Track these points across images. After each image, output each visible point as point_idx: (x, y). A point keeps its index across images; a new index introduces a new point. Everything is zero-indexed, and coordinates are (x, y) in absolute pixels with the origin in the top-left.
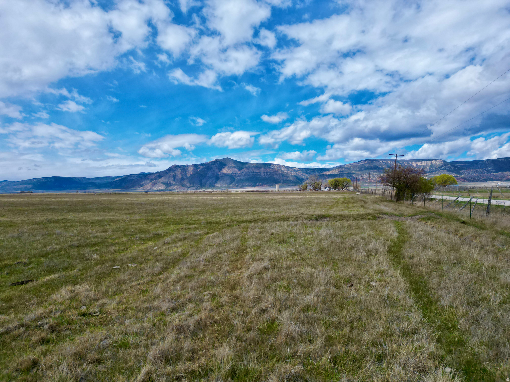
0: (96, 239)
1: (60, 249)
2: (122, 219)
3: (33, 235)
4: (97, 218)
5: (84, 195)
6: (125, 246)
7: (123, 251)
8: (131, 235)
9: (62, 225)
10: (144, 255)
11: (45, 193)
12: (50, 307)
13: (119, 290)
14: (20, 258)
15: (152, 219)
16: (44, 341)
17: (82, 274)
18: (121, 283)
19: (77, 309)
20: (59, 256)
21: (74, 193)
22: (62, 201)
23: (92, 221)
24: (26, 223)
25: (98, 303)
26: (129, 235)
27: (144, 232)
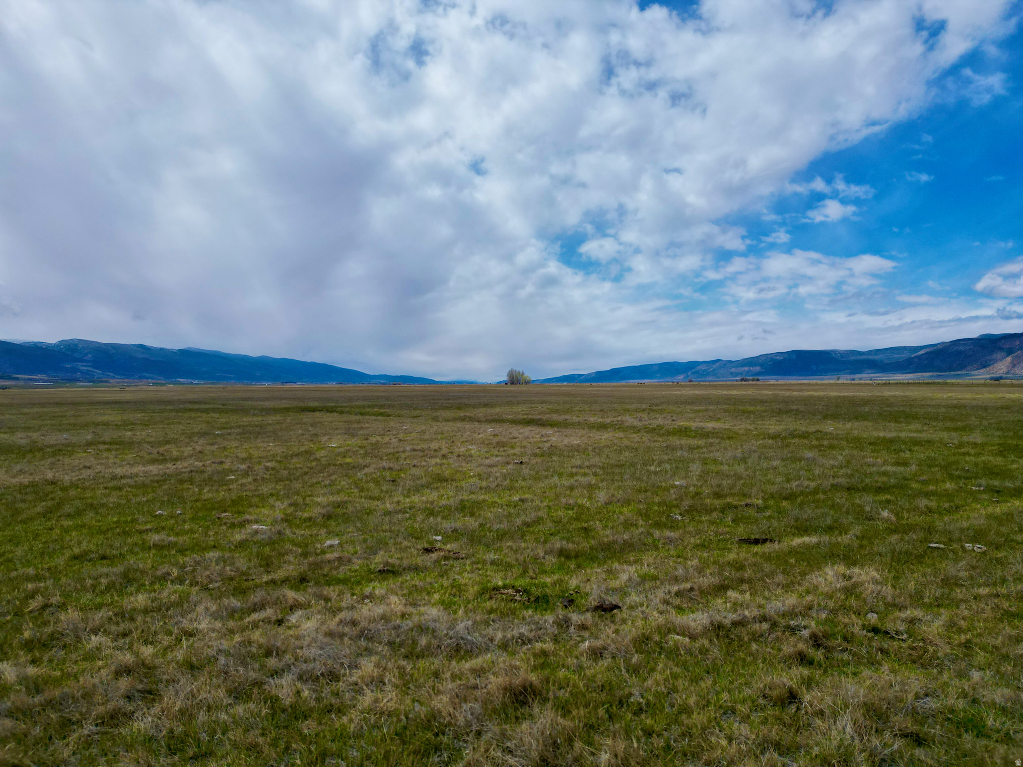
0: (885, 479)
1: (814, 489)
2: (941, 441)
3: (766, 458)
4: (882, 434)
5: (851, 384)
6: (953, 501)
7: (949, 511)
8: (967, 478)
9: (815, 442)
10: (1004, 529)
11: (781, 382)
12: (809, 598)
13: (947, 599)
14: (750, 497)
15: (1017, 445)
16: (803, 659)
17: (861, 547)
18: (949, 582)
19: (859, 614)
20: (814, 501)
21: (832, 382)
22: (811, 397)
23: (872, 441)
24: (754, 435)
25: (903, 615)
26: (959, 477)
27: (997, 474)
